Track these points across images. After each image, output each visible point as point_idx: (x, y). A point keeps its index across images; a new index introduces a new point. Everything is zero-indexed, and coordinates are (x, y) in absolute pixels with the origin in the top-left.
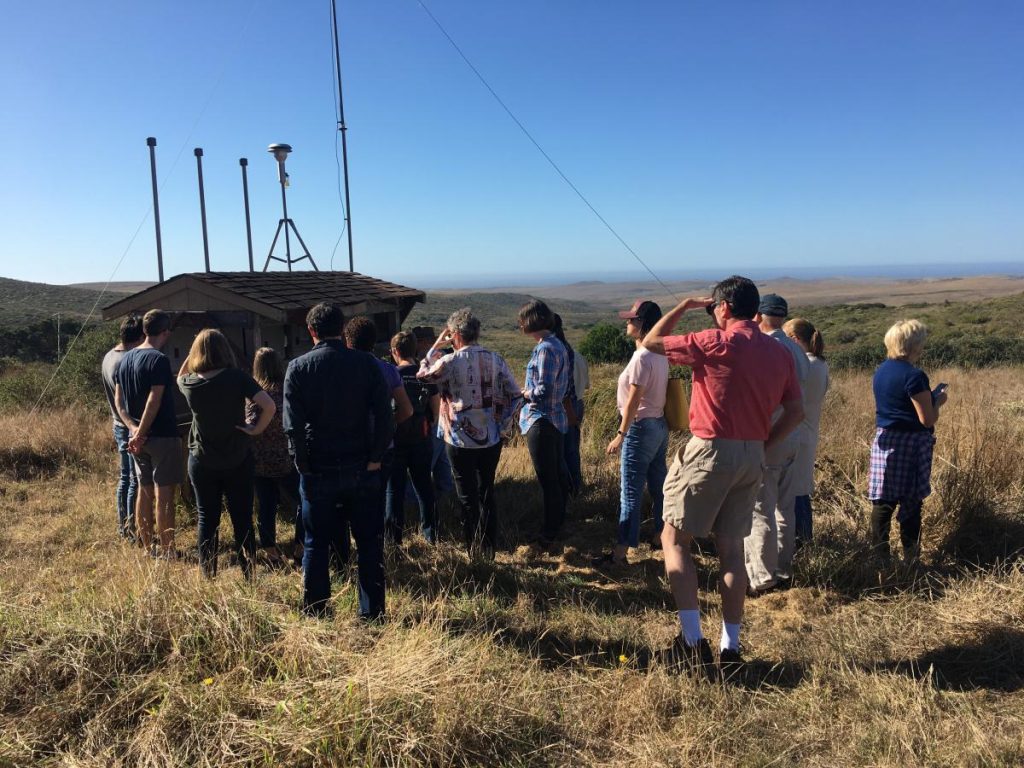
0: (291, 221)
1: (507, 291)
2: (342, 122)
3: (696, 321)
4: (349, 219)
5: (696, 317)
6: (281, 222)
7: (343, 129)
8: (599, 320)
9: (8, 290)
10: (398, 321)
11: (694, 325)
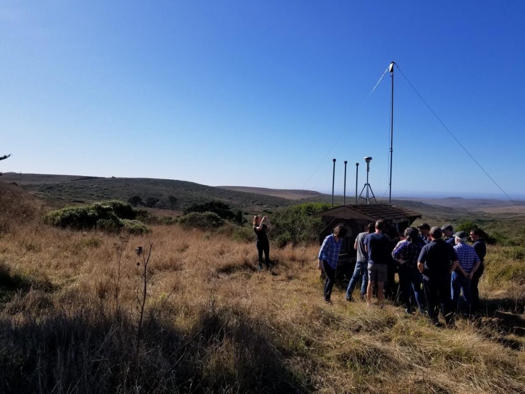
0: (369, 184)
1: (409, 200)
2: (391, 149)
3: (518, 223)
4: (390, 184)
5: (518, 220)
6: (365, 185)
7: (391, 151)
8: (460, 218)
9: (195, 188)
10: (409, 224)
11: (517, 224)
